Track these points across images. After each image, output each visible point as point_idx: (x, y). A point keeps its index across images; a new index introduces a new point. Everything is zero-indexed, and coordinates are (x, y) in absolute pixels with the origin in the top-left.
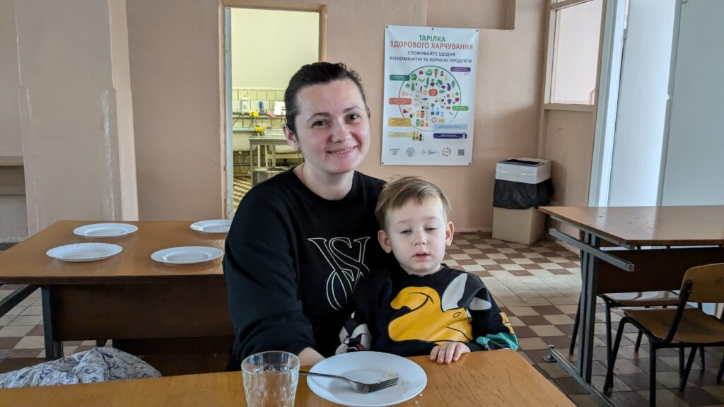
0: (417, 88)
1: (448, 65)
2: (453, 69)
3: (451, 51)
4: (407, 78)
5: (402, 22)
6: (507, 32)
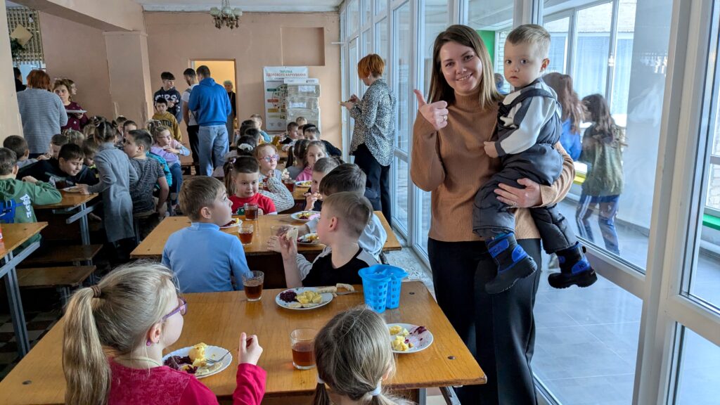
0: (280, 94)
4: (275, 90)
5: (272, 64)
6: (322, 67)
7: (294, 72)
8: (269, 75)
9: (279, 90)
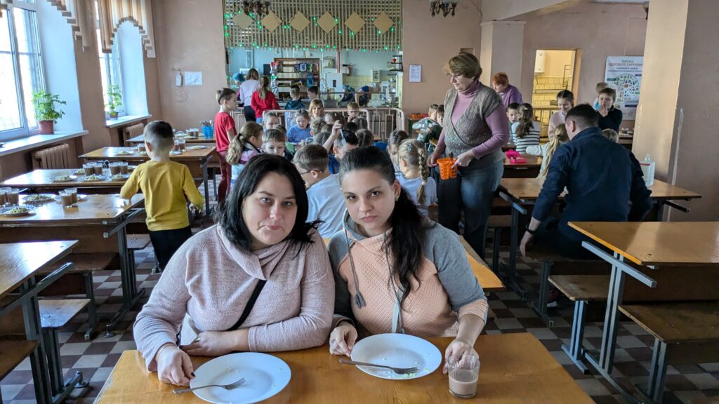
0: (619, 84)
1: (634, 74)
2: (636, 75)
3: (636, 67)
4: (615, 80)
5: (615, 54)
7: (635, 62)
8: (611, 65)
9: (619, 79)
